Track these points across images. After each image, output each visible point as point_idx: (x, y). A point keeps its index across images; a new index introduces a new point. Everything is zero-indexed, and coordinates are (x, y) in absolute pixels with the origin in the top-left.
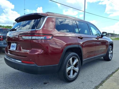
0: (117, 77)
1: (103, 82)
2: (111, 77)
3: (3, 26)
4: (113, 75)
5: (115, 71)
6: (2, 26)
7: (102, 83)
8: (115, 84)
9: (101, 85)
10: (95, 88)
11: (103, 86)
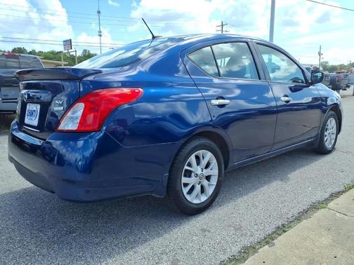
0: (344, 211)
1: (282, 229)
2: (320, 213)
3: (40, 52)
4: (331, 205)
5: (342, 188)
6: (37, 51)
7: (275, 235)
8: (325, 240)
9: (267, 243)
10: (240, 252)
11: (274, 245)
